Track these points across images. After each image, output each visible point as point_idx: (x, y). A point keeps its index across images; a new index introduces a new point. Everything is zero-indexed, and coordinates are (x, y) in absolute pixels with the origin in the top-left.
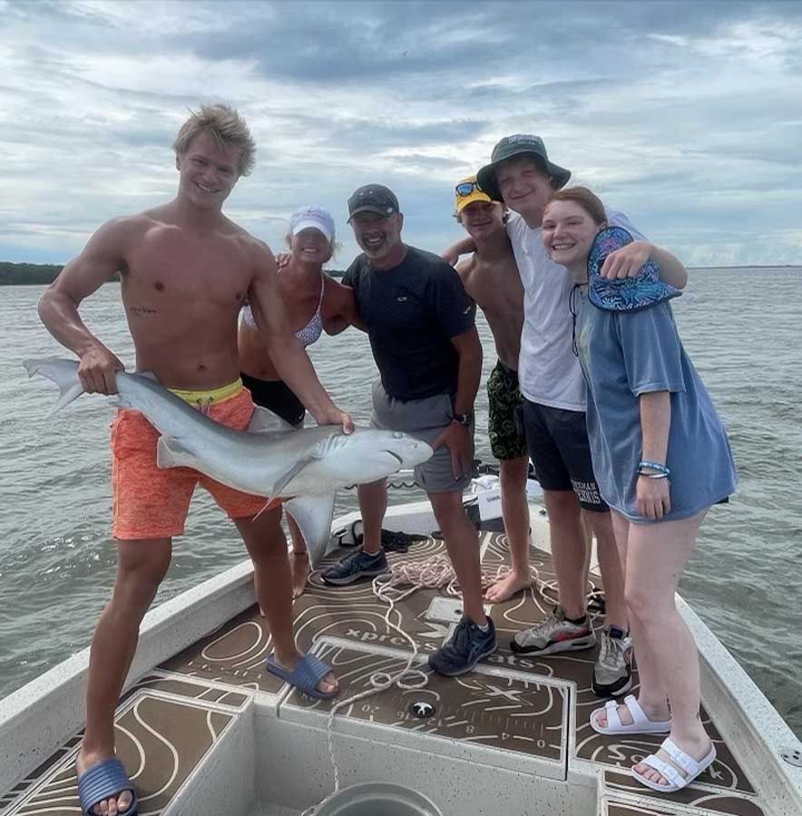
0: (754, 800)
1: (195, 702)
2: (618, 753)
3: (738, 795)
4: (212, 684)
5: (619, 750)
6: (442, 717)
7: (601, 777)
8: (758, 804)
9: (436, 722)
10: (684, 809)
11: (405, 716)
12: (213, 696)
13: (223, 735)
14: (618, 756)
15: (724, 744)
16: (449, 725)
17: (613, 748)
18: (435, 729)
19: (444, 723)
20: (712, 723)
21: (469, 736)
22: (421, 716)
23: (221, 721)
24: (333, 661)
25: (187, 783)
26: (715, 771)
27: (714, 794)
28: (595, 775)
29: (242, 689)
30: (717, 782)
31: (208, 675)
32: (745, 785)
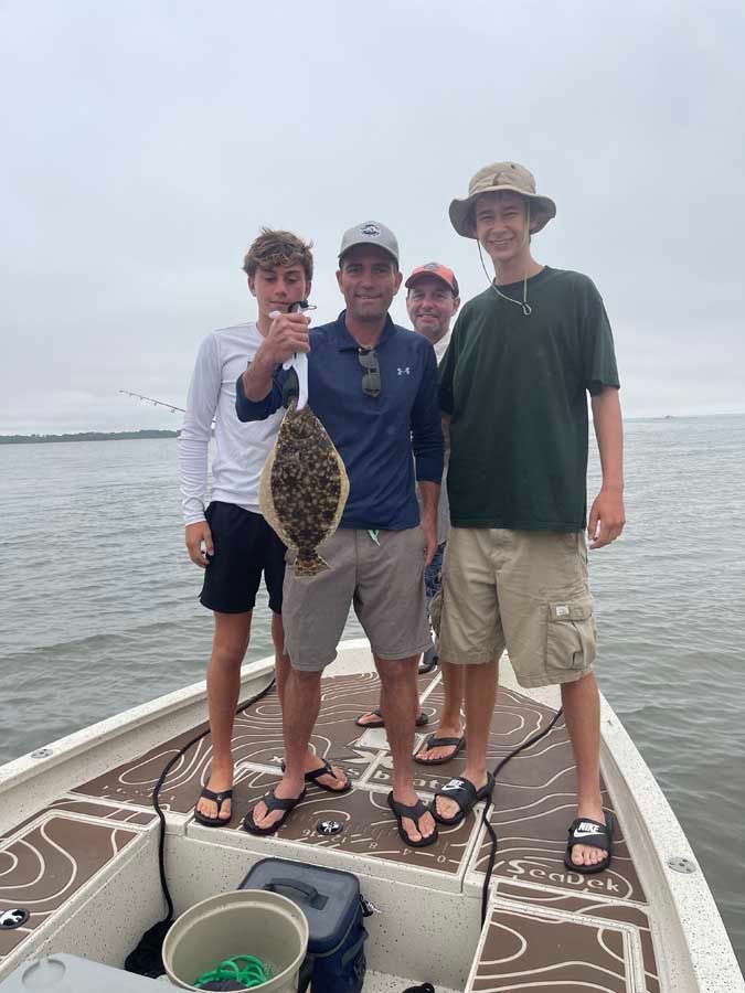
0: (643, 909)
1: (102, 822)
2: (518, 867)
3: (630, 905)
4: (123, 806)
5: (520, 864)
6: (348, 835)
7: (494, 888)
8: (646, 912)
9: (340, 839)
10: (568, 915)
11: (310, 833)
12: (122, 815)
14: (517, 870)
15: (631, 861)
16: (352, 842)
17: (514, 863)
18: (338, 845)
19: (349, 839)
21: (371, 851)
22: (326, 834)
24: (250, 785)
26: (613, 884)
27: (603, 903)
29: (151, 810)
30: (611, 893)
31: (121, 798)
32: (639, 896)
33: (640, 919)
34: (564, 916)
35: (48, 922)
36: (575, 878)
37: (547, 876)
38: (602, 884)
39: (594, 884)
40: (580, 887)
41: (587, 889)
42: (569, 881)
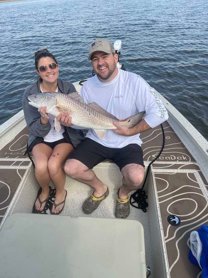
0: (196, 164)
1: (11, 167)
3: (192, 163)
4: (16, 160)
8: (197, 165)
12: (17, 163)
13: (25, 177)
15: (186, 148)
17: (153, 156)
20: (182, 143)
23: (22, 172)
25: (15, 196)
26: (184, 157)
27: (184, 164)
29: (28, 159)
30: (185, 161)
31: (14, 157)
32: (193, 160)
33: (197, 168)
34: (175, 171)
35: (8, 211)
36: (173, 158)
37: (164, 158)
38: (181, 158)
39: (179, 158)
40: (176, 160)
41: (178, 161)
42: (172, 159)
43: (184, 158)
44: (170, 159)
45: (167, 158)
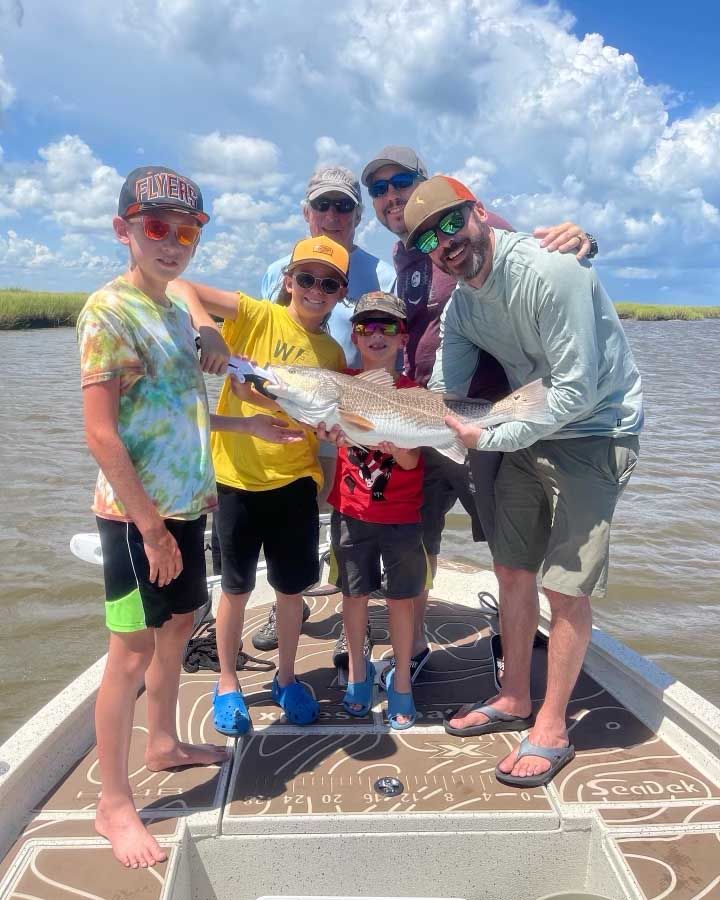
2: (599, 788)
5: (598, 785)
6: (414, 789)
7: (596, 816)
9: (410, 797)
10: (680, 828)
11: (374, 798)
13: (169, 874)
14: (600, 791)
15: (681, 758)
16: (425, 798)
17: (592, 784)
18: (414, 805)
19: (418, 796)
20: (661, 741)
21: (452, 805)
22: (390, 794)
24: (261, 752)
27: (697, 807)
28: (590, 816)
30: (694, 795)
34: (678, 830)
36: (655, 788)
37: (629, 791)
38: (679, 787)
39: (674, 788)
40: (666, 796)
41: (673, 797)
42: (652, 792)
43: (690, 789)
44: (646, 792)
45: (636, 790)
